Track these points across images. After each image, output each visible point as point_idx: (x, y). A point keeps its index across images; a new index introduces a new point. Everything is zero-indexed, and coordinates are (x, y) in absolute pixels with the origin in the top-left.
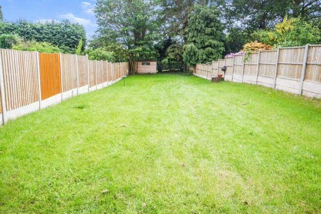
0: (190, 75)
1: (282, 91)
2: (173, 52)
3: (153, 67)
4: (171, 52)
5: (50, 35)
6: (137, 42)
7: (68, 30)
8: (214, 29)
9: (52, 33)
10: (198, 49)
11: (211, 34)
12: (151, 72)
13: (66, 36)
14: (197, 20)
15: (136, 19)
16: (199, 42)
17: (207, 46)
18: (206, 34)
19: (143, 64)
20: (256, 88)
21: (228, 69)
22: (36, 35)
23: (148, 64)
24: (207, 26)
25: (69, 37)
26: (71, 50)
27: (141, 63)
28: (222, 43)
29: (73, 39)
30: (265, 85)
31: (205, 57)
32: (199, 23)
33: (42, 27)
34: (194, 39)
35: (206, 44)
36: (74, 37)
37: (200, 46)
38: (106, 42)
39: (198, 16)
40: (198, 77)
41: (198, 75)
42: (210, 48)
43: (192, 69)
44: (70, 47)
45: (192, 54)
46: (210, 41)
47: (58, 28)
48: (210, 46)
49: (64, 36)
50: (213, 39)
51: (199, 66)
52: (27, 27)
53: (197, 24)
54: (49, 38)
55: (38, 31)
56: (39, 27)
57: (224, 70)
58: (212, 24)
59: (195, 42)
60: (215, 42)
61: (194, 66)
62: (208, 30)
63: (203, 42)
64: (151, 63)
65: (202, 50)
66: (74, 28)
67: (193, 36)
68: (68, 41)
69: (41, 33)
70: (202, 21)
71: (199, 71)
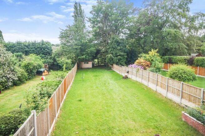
0: (110, 69)
1: (150, 88)
2: (101, 57)
3: (90, 65)
4: (100, 57)
5: (34, 49)
6: (82, 53)
7: (44, 46)
8: (122, 47)
9: (35, 48)
11: (120, 49)
12: (89, 67)
13: (43, 49)
14: (113, 43)
15: (81, 42)
16: (114, 53)
17: (119, 56)
18: (118, 50)
19: (85, 63)
20: (140, 86)
22: (26, 49)
23: (88, 63)
24: (118, 45)
25: (44, 50)
26: (45, 57)
27: (83, 63)
28: (126, 54)
29: (46, 51)
31: (117, 61)
32: (114, 44)
33: (29, 45)
34: (112, 52)
35: (118, 54)
36: (47, 49)
37: (115, 56)
39: (113, 41)
40: (115, 72)
41: (114, 70)
44: (45, 55)
45: (111, 59)
46: (120, 53)
47: (38, 45)
48: (120, 55)
49: (41, 49)
50: (121, 52)
51: (115, 66)
52: (21, 45)
53: (113, 45)
54: (33, 51)
55: (27, 46)
56: (27, 44)
57: (128, 72)
58: (121, 45)
59: (112, 53)
60: (122, 53)
61: (112, 65)
62: (119, 48)
63: (116, 54)
64: (89, 62)
65: (116, 57)
66: (47, 45)
67: (111, 51)
68: (44, 52)
69: (28, 48)
70: (115, 44)
71: (115, 68)
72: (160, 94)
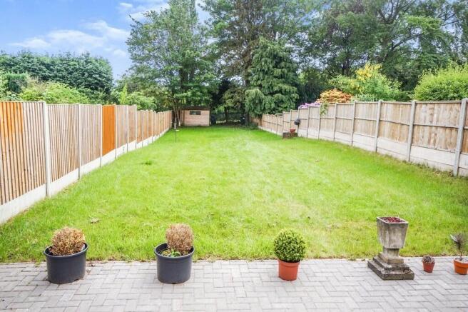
0: (254, 129)
1: (358, 148)
2: (232, 98)
3: (204, 118)
4: (229, 98)
5: (65, 73)
6: (185, 85)
7: (90, 66)
8: (286, 71)
9: (67, 70)
10: (265, 95)
11: (281, 77)
12: (202, 124)
13: (86, 74)
14: (263, 59)
15: (183, 55)
16: (266, 87)
17: (276, 92)
18: (275, 77)
19: (191, 113)
20: (332, 145)
21: (302, 122)
22: (45, 72)
23: (199, 114)
24: (276, 66)
25: (90, 76)
26: (93, 93)
27: (189, 112)
28: (296, 89)
29: (96, 79)
30: (343, 142)
31: (273, 105)
32: (266, 62)
33: (53, 62)
34: (259, 82)
35: (276, 89)
36: (97, 76)
37: (267, 92)
38: (142, 85)
39: (264, 54)
40: (265, 132)
41: (264, 129)
42: (280, 95)
43: (256, 120)
44: (92, 89)
45: (257, 101)
46: (280, 85)
47: (76, 63)
48: (280, 91)
49: (83, 75)
50: (284, 83)
51: (266, 117)
52: (32, 61)
53: (263, 63)
54: (63, 77)
55: (48, 66)
56: (48, 61)
57: (298, 123)
58: (283, 64)
59: (260, 86)
60: (286, 87)
61: (260, 117)
62: (278, 72)
63: (271, 86)
64: (202, 112)
65: (270, 97)
66: (97, 64)
67: (259, 79)
68: (89, 81)
69: (52, 70)
70: (269, 60)
71: (266, 124)
72: (387, 156)
